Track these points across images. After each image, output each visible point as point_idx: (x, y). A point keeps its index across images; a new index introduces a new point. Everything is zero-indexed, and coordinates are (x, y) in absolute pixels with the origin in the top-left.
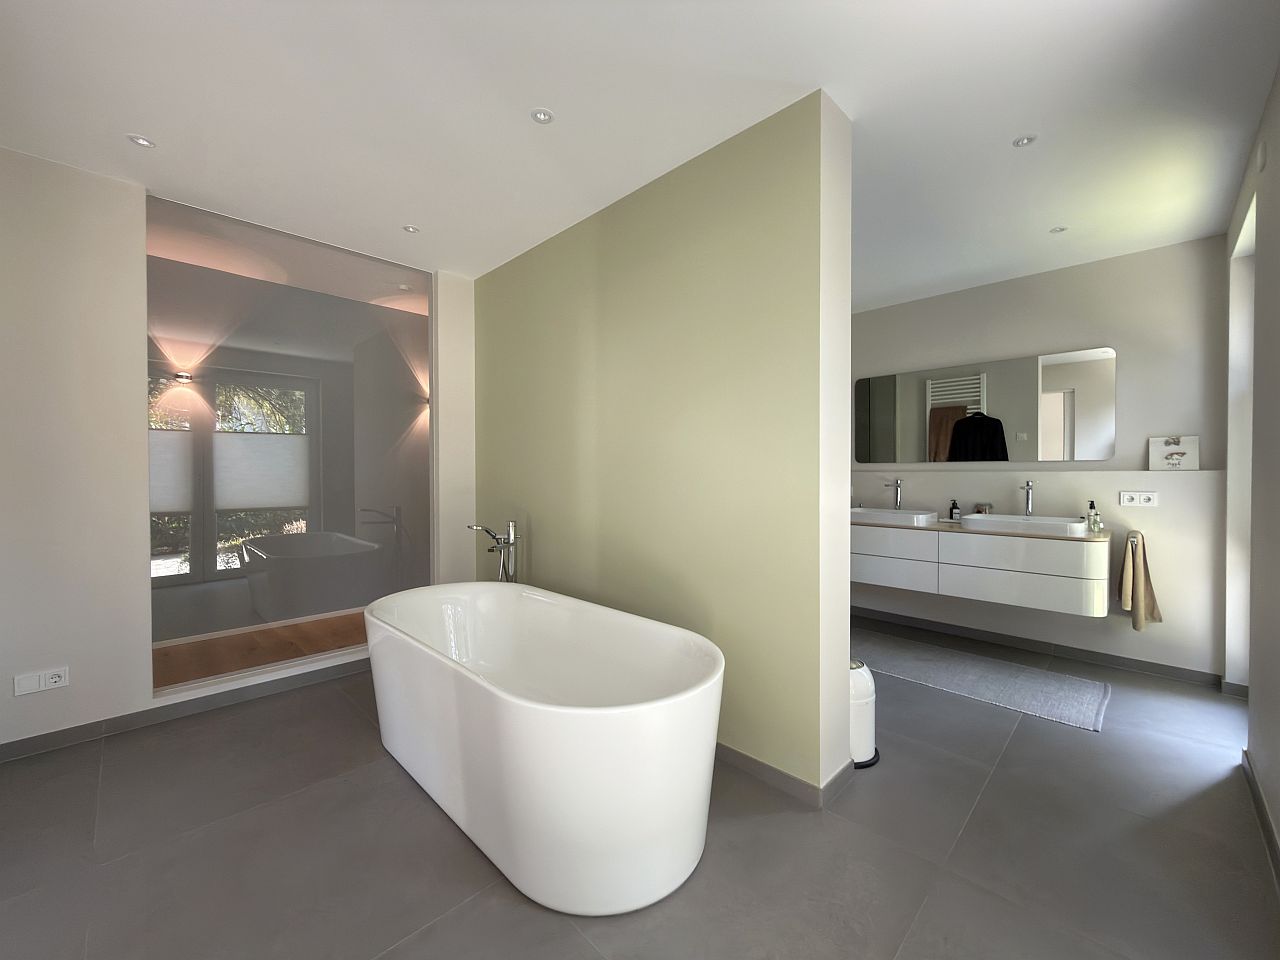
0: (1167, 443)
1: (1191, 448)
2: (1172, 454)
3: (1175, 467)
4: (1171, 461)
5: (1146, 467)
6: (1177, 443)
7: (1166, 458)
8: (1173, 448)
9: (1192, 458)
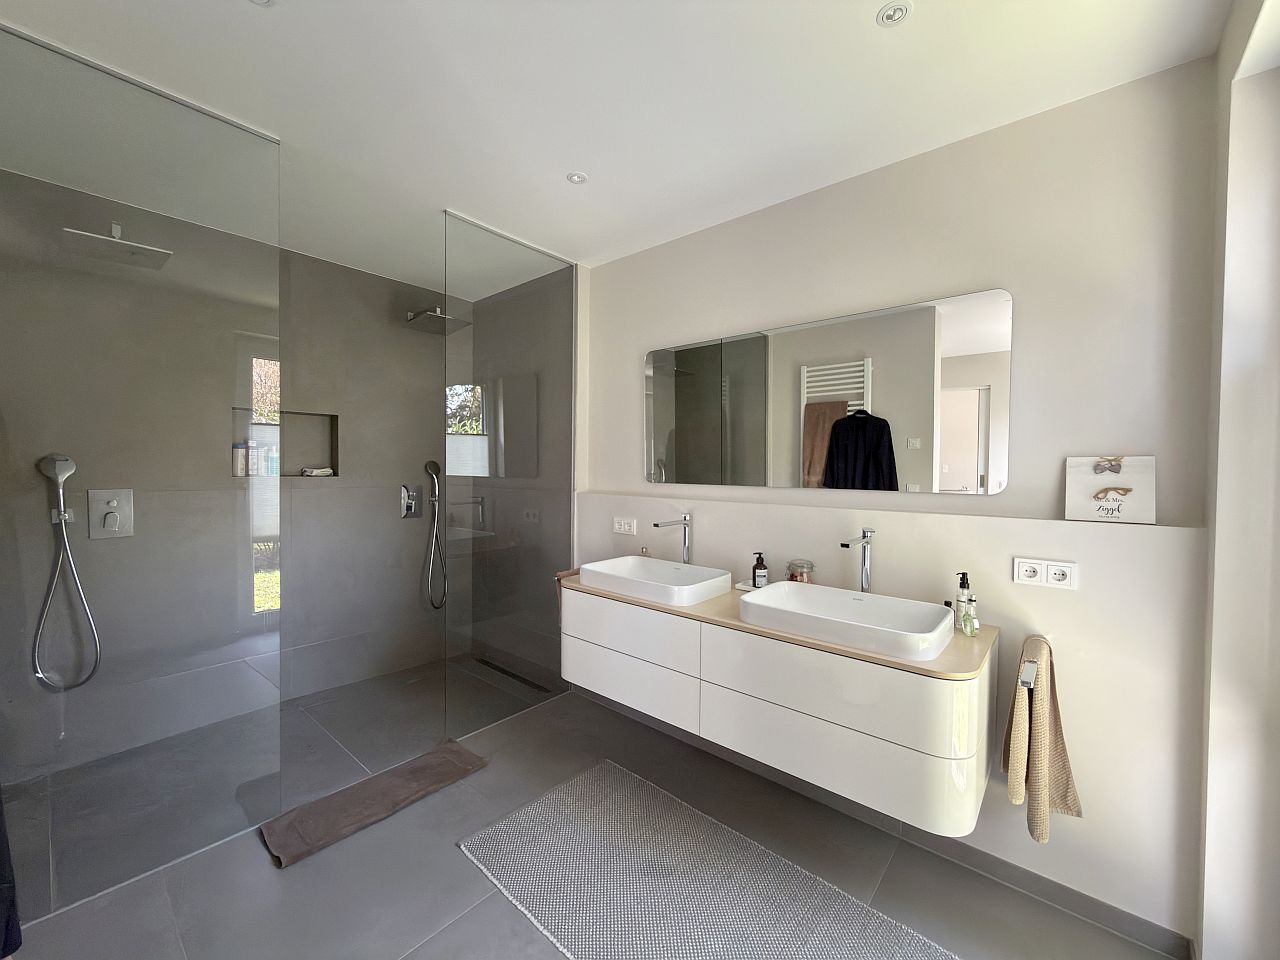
0: (1098, 468)
1: (1142, 481)
2: (1106, 491)
3: (1110, 518)
4: (1103, 503)
5: (1060, 514)
6: (1116, 468)
7: (1096, 497)
8: (1108, 479)
9: (1143, 502)
